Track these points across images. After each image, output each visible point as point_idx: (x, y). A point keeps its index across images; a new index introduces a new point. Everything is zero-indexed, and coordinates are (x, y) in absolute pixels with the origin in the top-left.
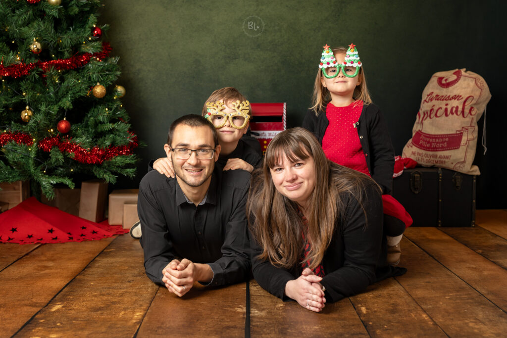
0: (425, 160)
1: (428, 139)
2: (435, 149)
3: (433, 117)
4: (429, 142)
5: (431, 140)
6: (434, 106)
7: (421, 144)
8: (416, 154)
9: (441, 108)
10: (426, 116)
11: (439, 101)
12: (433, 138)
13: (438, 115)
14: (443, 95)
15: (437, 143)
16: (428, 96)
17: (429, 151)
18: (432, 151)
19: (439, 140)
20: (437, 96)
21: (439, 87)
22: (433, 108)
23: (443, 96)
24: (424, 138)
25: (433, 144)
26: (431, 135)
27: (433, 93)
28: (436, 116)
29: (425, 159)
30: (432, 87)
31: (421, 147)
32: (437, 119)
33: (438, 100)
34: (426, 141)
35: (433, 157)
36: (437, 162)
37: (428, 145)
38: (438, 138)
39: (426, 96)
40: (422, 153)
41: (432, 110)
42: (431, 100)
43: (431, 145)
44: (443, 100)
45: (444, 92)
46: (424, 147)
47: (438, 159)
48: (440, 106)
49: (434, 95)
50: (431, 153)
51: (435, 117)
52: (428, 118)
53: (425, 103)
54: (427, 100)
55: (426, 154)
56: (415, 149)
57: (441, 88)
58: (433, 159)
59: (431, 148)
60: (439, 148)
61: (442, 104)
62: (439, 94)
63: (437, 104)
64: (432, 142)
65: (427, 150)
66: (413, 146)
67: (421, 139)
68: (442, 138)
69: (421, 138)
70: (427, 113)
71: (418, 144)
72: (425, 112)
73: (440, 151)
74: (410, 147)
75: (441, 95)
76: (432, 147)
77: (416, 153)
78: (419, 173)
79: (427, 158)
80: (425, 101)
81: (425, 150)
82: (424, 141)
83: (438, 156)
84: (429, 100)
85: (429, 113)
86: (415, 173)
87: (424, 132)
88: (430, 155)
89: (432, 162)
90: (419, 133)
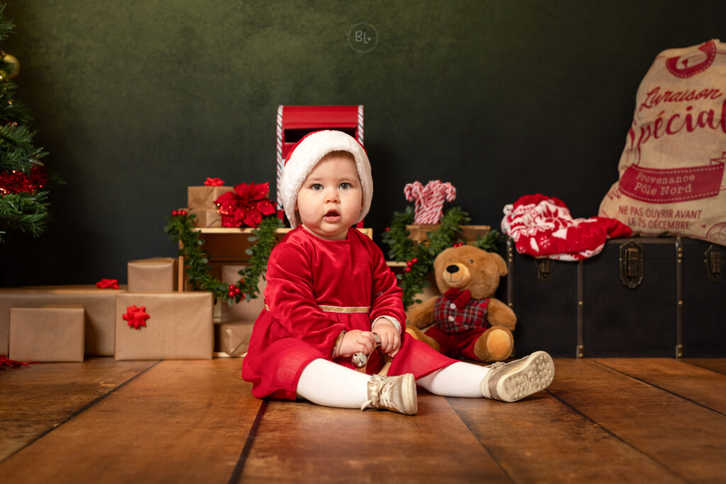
0: (647, 223)
1: (653, 180)
2: (668, 199)
3: (662, 134)
4: (654, 185)
5: (659, 181)
6: (663, 112)
7: (639, 190)
8: (629, 212)
9: (677, 115)
10: (646, 134)
11: (673, 103)
12: (663, 176)
13: (672, 129)
14: (679, 91)
15: (672, 186)
16: (649, 94)
17: (656, 202)
18: (660, 203)
19: (675, 180)
20: (668, 93)
21: (672, 77)
22: (662, 116)
23: (680, 93)
24: (644, 177)
25: (663, 188)
26: (659, 170)
27: (659, 88)
28: (668, 131)
29: (647, 220)
30: (656, 78)
31: (639, 196)
32: (670, 137)
33: (670, 100)
34: (649, 183)
35: (663, 214)
36: (671, 225)
37: (654, 192)
38: (674, 176)
39: (646, 96)
40: (641, 209)
41: (659, 120)
42: (657, 102)
43: (659, 190)
44: (681, 100)
45: (682, 85)
46: (644, 196)
47: (673, 219)
48: (677, 112)
49: (662, 92)
50: (659, 207)
51: (665, 134)
52: (652, 137)
53: (644, 109)
54: (648, 104)
55: (648, 210)
56: (625, 201)
57: (677, 79)
58: (664, 219)
59: (661, 197)
60: (676, 195)
61: (681, 108)
62: (671, 90)
63: (669, 108)
64: (661, 185)
65: (650, 202)
66: (623, 197)
67: (639, 181)
68: (682, 175)
69: (637, 178)
70: (649, 128)
71: (632, 191)
72: (645, 128)
73: (678, 201)
74: (615, 198)
75: (675, 90)
76: (662, 194)
77: (629, 209)
78: (636, 246)
79: (651, 219)
80: (644, 105)
81: (646, 201)
82: (644, 182)
83: (675, 212)
84: (652, 102)
85: (653, 128)
86: (628, 246)
87: (644, 166)
88: (657, 211)
89: (662, 225)
90: (633, 170)
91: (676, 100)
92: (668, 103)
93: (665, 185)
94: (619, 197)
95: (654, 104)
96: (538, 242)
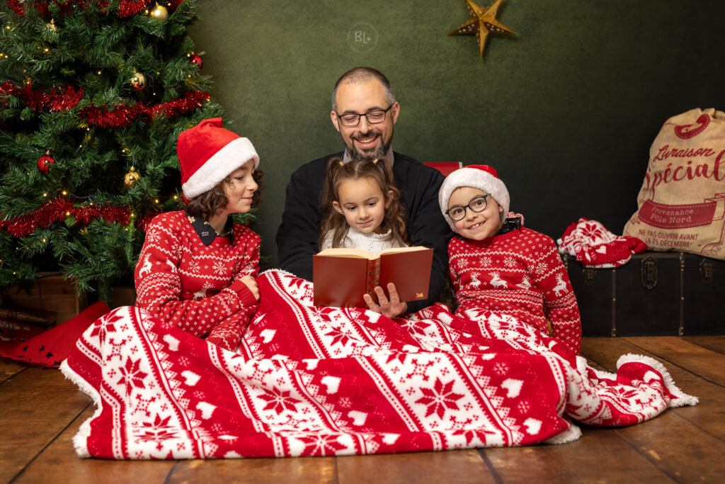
0: (659, 242)
1: (664, 212)
2: (674, 226)
3: (670, 180)
4: (664, 216)
5: (668, 213)
6: (671, 164)
7: (654, 219)
8: (646, 234)
9: (681, 167)
10: (658, 179)
11: (678, 158)
12: (671, 210)
13: (678, 177)
14: (682, 149)
15: (677, 217)
16: (661, 150)
17: (666, 228)
18: (669, 228)
19: (680, 213)
20: (674, 150)
21: (677, 138)
22: (670, 167)
23: (683, 151)
24: (657, 210)
25: (671, 218)
26: (668, 206)
27: (668, 146)
28: (675, 178)
29: (659, 240)
30: (665, 138)
31: (653, 223)
32: (676, 182)
33: (676, 156)
34: (661, 215)
35: (671, 236)
36: (676, 244)
37: (664, 220)
38: (679, 210)
39: (659, 152)
40: (655, 232)
41: (668, 170)
42: (666, 156)
43: (668, 220)
44: (683, 156)
45: (684, 145)
46: (658, 223)
47: (678, 240)
48: (681, 165)
49: (670, 149)
50: (668, 231)
51: (673, 180)
52: (663, 182)
53: (657, 160)
54: (660, 157)
55: (660, 233)
56: (643, 226)
57: (680, 139)
58: (671, 240)
59: (669, 225)
60: (680, 224)
61: (683, 162)
62: (677, 148)
63: (675, 162)
64: (670, 216)
65: (662, 228)
66: (642, 223)
67: (653, 212)
68: (685, 210)
69: (652, 210)
70: (660, 174)
71: (648, 219)
72: (657, 174)
73: (681, 228)
74: (636, 224)
75: (679, 148)
76: (670, 222)
77: (646, 232)
78: (652, 260)
79: (662, 239)
80: (657, 157)
81: (659, 227)
82: (657, 214)
83: (679, 235)
84: (662, 156)
85: (663, 176)
86: (647, 260)
87: (657, 202)
88: (666, 234)
89: (670, 244)
90: (649, 204)
91: (680, 156)
92: (674, 157)
93: (672, 217)
94: (639, 223)
95: (664, 158)
96: (590, 255)
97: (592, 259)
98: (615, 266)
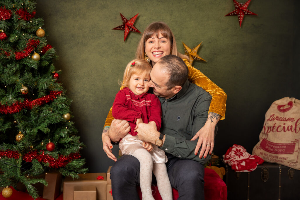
0: (269, 159)
1: (272, 146)
2: (277, 153)
3: (275, 131)
4: (272, 148)
5: (274, 147)
6: (275, 124)
7: (267, 148)
8: (263, 154)
9: (280, 126)
10: (269, 130)
11: (279, 121)
12: (275, 145)
13: (279, 130)
15: (278, 149)
16: (271, 116)
17: (273, 153)
18: (274, 153)
19: (279, 147)
20: (277, 117)
21: (278, 111)
22: (275, 125)
23: (281, 118)
24: (269, 144)
25: (275, 149)
26: (274, 143)
27: (274, 115)
28: (278, 131)
29: (270, 158)
30: (272, 111)
31: (267, 150)
32: (278, 133)
33: (278, 120)
34: (271, 147)
35: (275, 157)
36: (278, 161)
37: (272, 150)
38: (279, 146)
39: (270, 117)
40: (268, 154)
41: (274, 126)
42: (273, 119)
43: (274, 150)
44: (281, 120)
46: (269, 150)
47: (278, 159)
48: (280, 125)
49: (275, 116)
50: (274, 155)
51: (276, 131)
52: (271, 131)
53: (269, 121)
54: (270, 119)
55: (270, 155)
56: (262, 151)
57: (280, 112)
58: (275, 159)
59: (274, 152)
60: (279, 152)
61: (282, 123)
62: (278, 116)
63: (278, 123)
64: (275, 148)
65: (271, 153)
66: (261, 149)
67: (267, 145)
68: (282, 146)
69: (267, 144)
70: (270, 128)
71: (265, 148)
72: (269, 127)
73: (280, 154)
74: (259, 149)
75: (280, 116)
76: (275, 151)
77: (264, 154)
78: (266, 169)
79: (271, 158)
80: (269, 119)
81: (270, 152)
82: (269, 146)
83: (279, 157)
84: (272, 119)
85: (272, 129)
86: (264, 169)
87: (269, 140)
88: (273, 156)
89: (274, 160)
90: (265, 141)
91: (280, 120)
92: (277, 120)
93: (276, 148)
94: (260, 149)
95: (272, 120)
96: (238, 167)
97: (239, 168)
98: (249, 171)
